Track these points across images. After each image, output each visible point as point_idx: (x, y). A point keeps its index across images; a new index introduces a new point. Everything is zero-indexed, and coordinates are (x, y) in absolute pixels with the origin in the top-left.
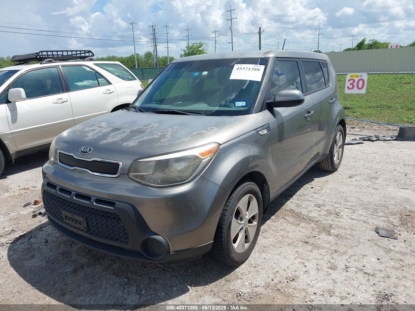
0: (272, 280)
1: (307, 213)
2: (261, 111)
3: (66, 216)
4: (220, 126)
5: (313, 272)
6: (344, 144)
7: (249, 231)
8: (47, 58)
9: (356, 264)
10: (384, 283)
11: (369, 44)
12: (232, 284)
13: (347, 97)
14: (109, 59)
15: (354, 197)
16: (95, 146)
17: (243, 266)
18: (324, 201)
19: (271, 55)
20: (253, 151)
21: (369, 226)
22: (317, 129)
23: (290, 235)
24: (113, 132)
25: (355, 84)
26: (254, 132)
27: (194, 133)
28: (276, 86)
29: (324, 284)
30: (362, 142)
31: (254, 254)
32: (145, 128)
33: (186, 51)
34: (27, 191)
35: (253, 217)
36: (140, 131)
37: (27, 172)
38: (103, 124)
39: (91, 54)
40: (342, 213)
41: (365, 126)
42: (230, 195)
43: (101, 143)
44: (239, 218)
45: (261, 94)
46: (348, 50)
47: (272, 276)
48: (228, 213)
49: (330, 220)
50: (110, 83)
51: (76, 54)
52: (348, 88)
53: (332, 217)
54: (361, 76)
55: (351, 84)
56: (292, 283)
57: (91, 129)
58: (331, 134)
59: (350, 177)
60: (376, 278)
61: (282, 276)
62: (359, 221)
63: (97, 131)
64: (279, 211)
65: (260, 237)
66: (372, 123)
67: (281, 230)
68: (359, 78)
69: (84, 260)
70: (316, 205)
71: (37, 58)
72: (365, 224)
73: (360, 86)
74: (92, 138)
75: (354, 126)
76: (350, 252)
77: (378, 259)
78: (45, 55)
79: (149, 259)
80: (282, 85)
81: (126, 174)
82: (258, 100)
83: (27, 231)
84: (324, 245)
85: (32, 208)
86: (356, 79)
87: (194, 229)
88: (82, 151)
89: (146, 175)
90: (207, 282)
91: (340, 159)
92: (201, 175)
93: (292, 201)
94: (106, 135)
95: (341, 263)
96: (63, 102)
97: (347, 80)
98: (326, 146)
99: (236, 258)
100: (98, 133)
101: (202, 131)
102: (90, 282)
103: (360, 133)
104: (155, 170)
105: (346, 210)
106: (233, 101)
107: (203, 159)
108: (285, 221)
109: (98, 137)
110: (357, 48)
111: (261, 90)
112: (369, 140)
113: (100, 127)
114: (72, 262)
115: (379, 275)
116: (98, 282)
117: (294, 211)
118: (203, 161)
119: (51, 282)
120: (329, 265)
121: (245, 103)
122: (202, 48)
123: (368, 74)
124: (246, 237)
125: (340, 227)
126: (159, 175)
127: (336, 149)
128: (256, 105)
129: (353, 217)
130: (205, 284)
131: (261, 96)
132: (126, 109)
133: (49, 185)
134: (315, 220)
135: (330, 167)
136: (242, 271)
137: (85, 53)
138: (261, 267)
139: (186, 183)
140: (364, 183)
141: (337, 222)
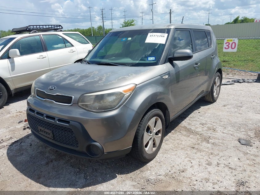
0: (170, 171)
1: (194, 129)
2: (165, 63)
3: (41, 130)
4: (137, 73)
5: (196, 167)
6: (221, 84)
7: (156, 140)
8: (33, 30)
9: (224, 162)
10: (241, 174)
11: (242, 20)
12: (144, 173)
13: (225, 54)
14: (75, 30)
15: (226, 119)
16: (58, 86)
17: (152, 162)
18: (206, 121)
19: (172, 27)
20: (159, 89)
21: (234, 138)
22: (204, 75)
23: (183, 143)
24: (70, 77)
25: (230, 46)
26: (159, 77)
27: (120, 78)
28: (178, 47)
29: (203, 174)
30: (233, 83)
31: (159, 155)
32: (89, 74)
33: (123, 25)
34: (21, 113)
35: (159, 131)
36: (86, 76)
37: (21, 101)
38: (64, 72)
39: (61, 27)
40: (217, 129)
41: (236, 73)
42: (143, 117)
43: (62, 84)
44: (149, 132)
45: (165, 52)
46: (228, 23)
47: (170, 169)
48: (141, 129)
49: (209, 133)
50: (73, 46)
51: (52, 27)
52: (225, 48)
53: (211, 131)
54: (234, 40)
55: (227, 46)
56: (183, 173)
57: (57, 74)
58: (212, 78)
59: (224, 106)
60: (236, 171)
61: (176, 169)
62: (228, 134)
63: (60, 76)
64: (177, 127)
65: (163, 144)
66: (241, 71)
67: (177, 139)
68: (233, 42)
69: (53, 157)
70: (201, 124)
71: (27, 30)
72: (232, 136)
73: (233, 47)
74: (56, 80)
75: (229, 73)
76: (221, 154)
77: (239, 159)
78: (35, 28)
79: (91, 157)
80: (183, 46)
81: (77, 103)
82: (163, 56)
83: (20, 138)
84: (204, 149)
85: (23, 124)
86: (231, 43)
87: (120, 139)
88: (50, 89)
89: (88, 104)
90: (128, 172)
91: (218, 94)
92: (124, 104)
93: (186, 121)
94: (65, 79)
95: (215, 161)
96: (43, 58)
97: (225, 43)
98: (209, 86)
99: (147, 157)
100: (60, 77)
101: (125, 76)
102: (56, 170)
103: (232, 78)
104: (95, 101)
105: (220, 127)
106: (147, 57)
107: (125, 94)
108: (180, 133)
109: (60, 80)
110: (234, 22)
111: (165, 49)
112: (238, 82)
113: (62, 74)
114: (46, 158)
115: (239, 169)
116: (61, 171)
117: (186, 127)
118: (125, 95)
119: (32, 170)
120: (207, 162)
121: (154, 58)
122: (134, 23)
123: (239, 39)
124: (154, 144)
125: (215, 138)
126: (97, 105)
127: (215, 88)
128: (161, 59)
129: (224, 132)
130: (127, 173)
131: (165, 53)
132: (80, 62)
133: (30, 110)
134: (200, 133)
135: (211, 99)
136: (151, 165)
137: (57, 27)
138: (163, 163)
139: (114, 110)
140: (233, 110)
141: (214, 135)
